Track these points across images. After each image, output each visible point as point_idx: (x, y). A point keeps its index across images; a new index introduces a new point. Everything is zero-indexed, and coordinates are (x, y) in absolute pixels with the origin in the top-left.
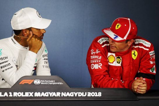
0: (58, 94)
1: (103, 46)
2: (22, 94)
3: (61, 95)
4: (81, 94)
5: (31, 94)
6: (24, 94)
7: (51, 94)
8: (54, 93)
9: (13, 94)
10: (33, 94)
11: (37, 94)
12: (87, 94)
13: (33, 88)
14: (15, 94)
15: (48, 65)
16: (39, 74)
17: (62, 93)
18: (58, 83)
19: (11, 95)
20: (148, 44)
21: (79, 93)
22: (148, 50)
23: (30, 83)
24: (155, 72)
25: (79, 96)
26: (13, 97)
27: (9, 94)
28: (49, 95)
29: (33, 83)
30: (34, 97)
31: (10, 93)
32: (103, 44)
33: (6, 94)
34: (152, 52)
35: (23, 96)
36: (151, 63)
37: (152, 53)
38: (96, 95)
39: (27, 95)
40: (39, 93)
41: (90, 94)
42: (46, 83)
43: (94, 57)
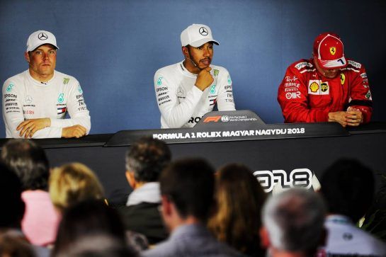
0: (252, 132)
1: (301, 72)
2: (206, 135)
3: (255, 133)
4: (280, 132)
5: (218, 134)
6: (210, 134)
7: (242, 133)
8: (247, 131)
9: (196, 135)
10: (221, 134)
11: (226, 134)
12: (287, 131)
13: (221, 126)
14: (199, 135)
15: (232, 98)
16: (220, 108)
17: (257, 132)
18: (251, 119)
19: (194, 137)
20: (358, 65)
21: (277, 130)
22: (358, 71)
23: (216, 121)
24: (371, 99)
25: (277, 133)
26: (196, 139)
27: (191, 135)
28: (241, 134)
29: (220, 120)
30: (222, 138)
31: (193, 134)
32: (302, 69)
33: (187, 135)
35: (208, 136)
36: (365, 87)
37: (363, 75)
38: (299, 132)
39: (213, 134)
40: (228, 132)
41: (290, 131)
42: (236, 119)
43: (290, 84)
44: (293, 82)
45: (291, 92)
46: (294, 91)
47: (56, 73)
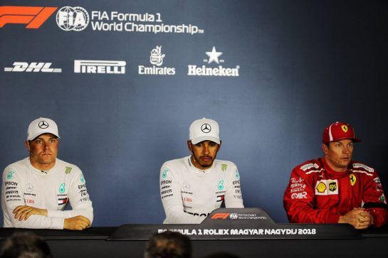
0: (261, 231)
1: (307, 173)
2: (214, 232)
3: (264, 232)
4: (290, 232)
5: (226, 232)
6: (217, 232)
7: (251, 232)
8: (256, 230)
9: (203, 232)
10: (229, 232)
11: (234, 232)
12: (298, 231)
13: (229, 224)
14: (206, 232)
15: (240, 194)
17: (266, 231)
18: (261, 218)
19: (200, 233)
20: (371, 170)
21: (287, 230)
22: (371, 175)
23: (225, 218)
24: (385, 202)
25: (287, 233)
26: (203, 236)
27: (198, 232)
28: (249, 232)
29: (228, 217)
30: (230, 236)
31: (200, 230)
32: (308, 170)
33: (194, 232)
34: (376, 178)
38: (310, 233)
39: (221, 232)
40: (236, 230)
41: (301, 232)
42: (246, 216)
43: (296, 185)
44: (299, 183)
45: (297, 192)
46: (300, 192)
47: (58, 161)
